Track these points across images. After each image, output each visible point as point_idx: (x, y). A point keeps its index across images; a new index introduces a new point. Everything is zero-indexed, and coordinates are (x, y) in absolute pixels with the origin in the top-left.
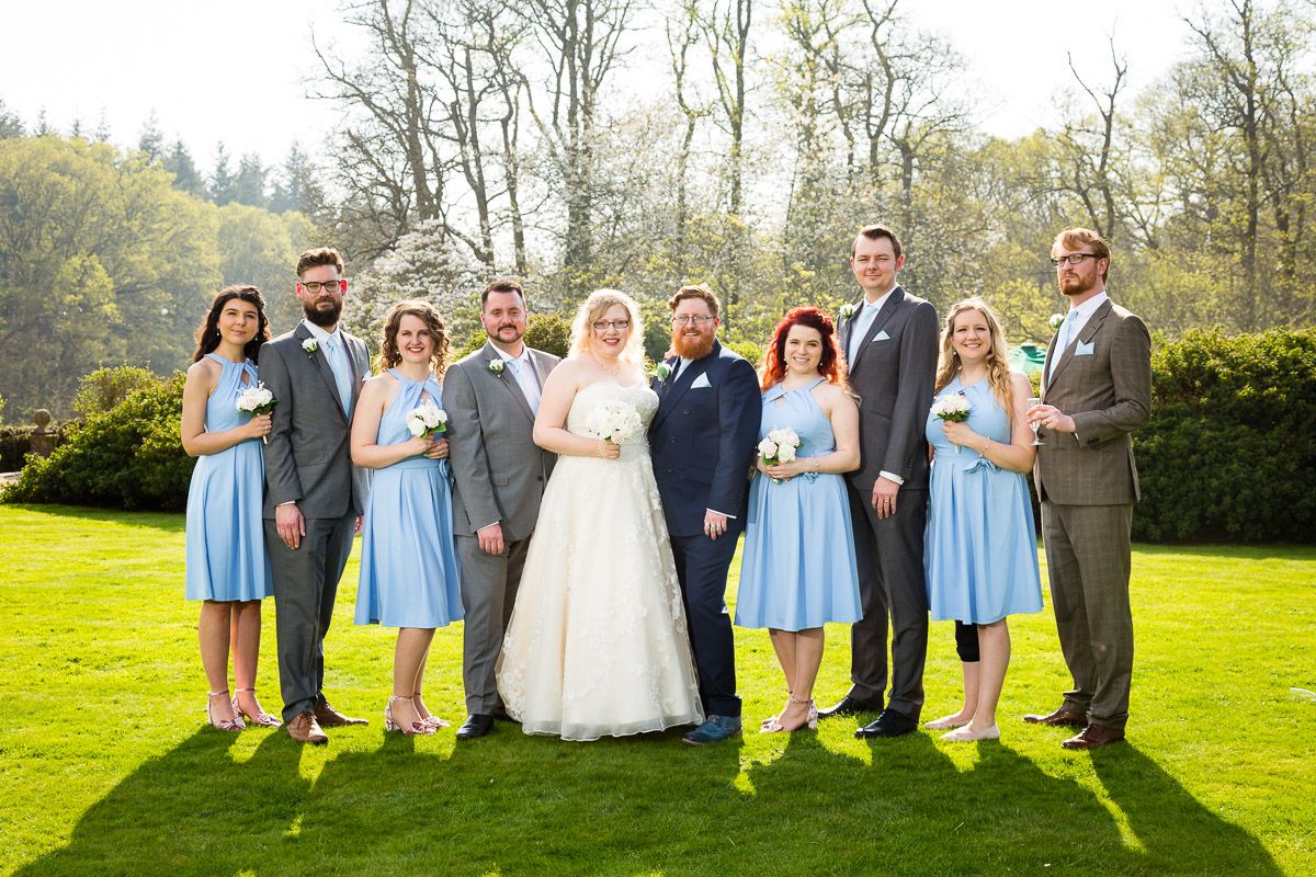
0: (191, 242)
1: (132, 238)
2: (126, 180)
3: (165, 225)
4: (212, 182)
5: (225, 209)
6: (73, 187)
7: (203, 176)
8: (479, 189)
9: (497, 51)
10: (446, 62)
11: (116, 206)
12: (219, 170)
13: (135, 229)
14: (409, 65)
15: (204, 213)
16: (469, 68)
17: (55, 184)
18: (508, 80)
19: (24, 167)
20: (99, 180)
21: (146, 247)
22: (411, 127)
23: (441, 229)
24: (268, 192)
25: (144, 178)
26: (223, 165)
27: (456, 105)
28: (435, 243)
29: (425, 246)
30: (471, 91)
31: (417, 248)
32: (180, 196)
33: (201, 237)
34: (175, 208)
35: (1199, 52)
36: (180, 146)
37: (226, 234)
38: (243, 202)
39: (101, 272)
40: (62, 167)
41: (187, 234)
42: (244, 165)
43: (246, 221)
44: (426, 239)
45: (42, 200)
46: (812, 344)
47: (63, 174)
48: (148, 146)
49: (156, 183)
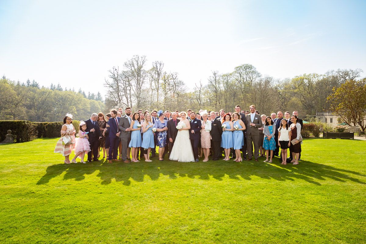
0: (86, 104)
1: (79, 104)
2: (78, 96)
3: (83, 102)
4: (88, 97)
5: (90, 100)
8: (127, 98)
9: (129, 81)
10: (123, 83)
11: (76, 100)
14: (118, 83)
15: (87, 101)
16: (126, 84)
17: (68, 97)
18: (130, 85)
20: (74, 96)
21: (80, 105)
22: (117, 90)
24: (95, 98)
26: (89, 95)
27: (124, 88)
30: (126, 86)
32: (84, 98)
34: (84, 100)
35: (210, 84)
36: (84, 92)
37: (91, 103)
38: (92, 99)
39: (75, 108)
40: (69, 95)
41: (85, 103)
43: (93, 102)
45: (67, 99)
46: (229, 117)
48: (80, 92)
49: (81, 97)
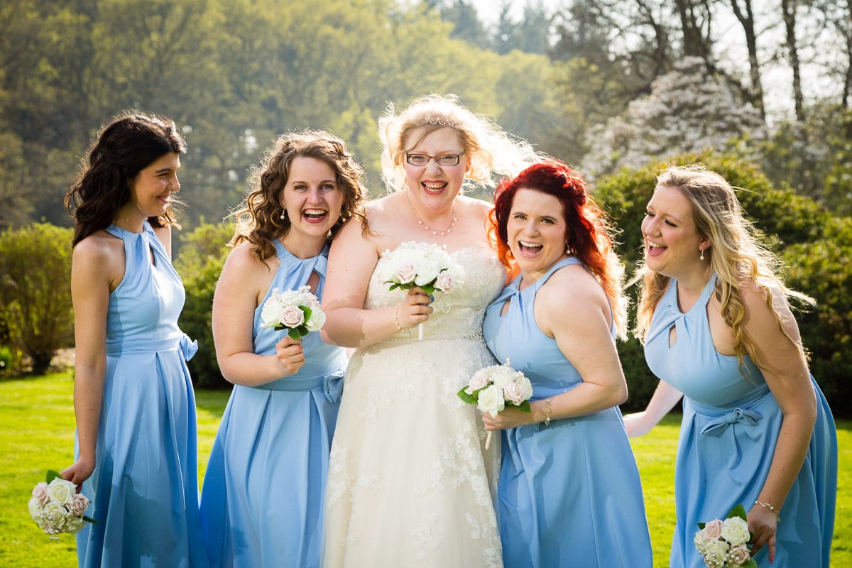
3: (442, 77)
4: (495, 31)
5: (507, 58)
6: (345, 39)
7: (486, 25)
8: (748, 24)
11: (389, 57)
12: (502, 17)
13: (409, 83)
15: (483, 63)
17: (328, 37)
19: (297, 21)
20: (372, 32)
23: (704, 69)
24: (554, 40)
25: (419, 29)
26: (505, 11)
28: (696, 84)
29: (684, 87)
31: (675, 88)
32: (458, 47)
33: (478, 89)
34: (452, 58)
37: (506, 84)
38: (527, 50)
40: (336, 19)
42: (528, 12)
43: (527, 71)
44: (685, 79)
45: (316, 55)
47: (336, 26)
49: (433, 34)
